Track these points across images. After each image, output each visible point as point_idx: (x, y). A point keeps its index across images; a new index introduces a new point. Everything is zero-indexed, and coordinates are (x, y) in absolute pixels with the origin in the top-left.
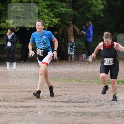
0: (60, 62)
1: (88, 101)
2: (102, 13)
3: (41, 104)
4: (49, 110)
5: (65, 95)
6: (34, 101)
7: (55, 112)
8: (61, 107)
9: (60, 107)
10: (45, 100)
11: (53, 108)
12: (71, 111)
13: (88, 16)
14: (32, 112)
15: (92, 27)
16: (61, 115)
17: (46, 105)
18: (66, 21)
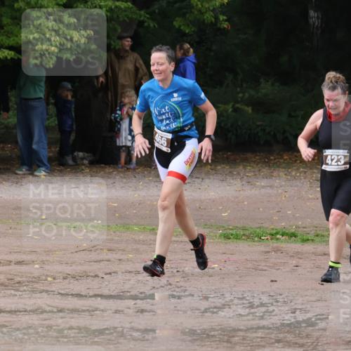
0: (95, 170)
1: (183, 294)
2: (225, 18)
3: (35, 304)
4: (60, 321)
5: (110, 274)
6: (13, 292)
7: (79, 328)
8: (98, 312)
9: (92, 313)
10: (47, 291)
11: (71, 315)
12: (128, 325)
13: (182, 28)
14: (5, 330)
15: (194, 61)
16: (96, 339)
17: (49, 306)
18: (114, 42)
